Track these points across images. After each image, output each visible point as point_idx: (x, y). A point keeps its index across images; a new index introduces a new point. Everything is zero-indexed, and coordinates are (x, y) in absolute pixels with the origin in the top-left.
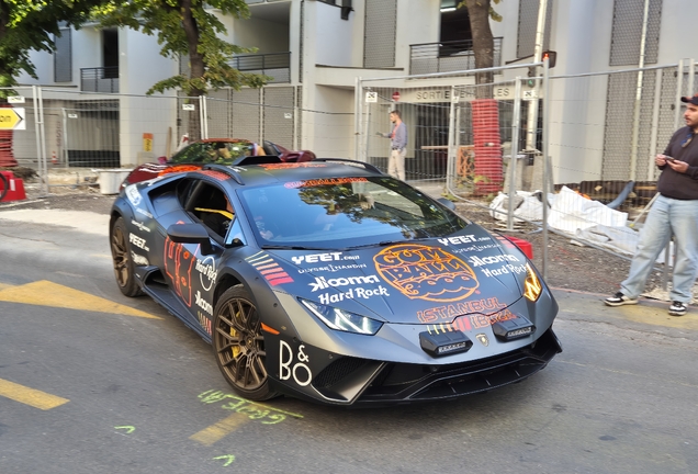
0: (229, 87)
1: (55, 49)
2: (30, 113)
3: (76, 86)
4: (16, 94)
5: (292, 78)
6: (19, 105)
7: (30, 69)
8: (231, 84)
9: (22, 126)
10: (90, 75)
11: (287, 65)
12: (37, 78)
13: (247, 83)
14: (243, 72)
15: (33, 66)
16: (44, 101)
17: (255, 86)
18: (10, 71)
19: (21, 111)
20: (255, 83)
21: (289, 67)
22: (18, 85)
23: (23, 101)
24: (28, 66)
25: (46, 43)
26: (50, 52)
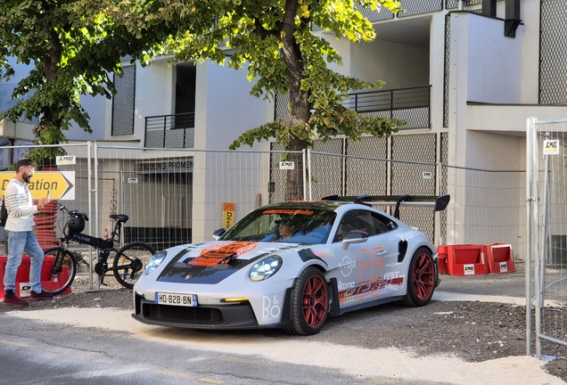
0: (344, 137)
1: (115, 92)
2: (81, 177)
3: (139, 141)
4: (63, 153)
5: (432, 122)
6: (69, 168)
7: (82, 120)
8: (348, 131)
9: (71, 196)
10: (156, 126)
11: (426, 103)
12: (91, 131)
13: (369, 129)
14: (364, 115)
15: (86, 114)
16: (100, 161)
17: (381, 134)
18: (58, 123)
19: (71, 176)
20: (382, 130)
21: (428, 106)
22: (67, 141)
23: (74, 162)
24: (80, 116)
25: (104, 85)
26: (108, 96)
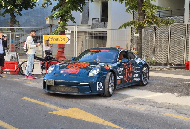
0: (155, 25)
1: (83, 10)
2: (72, 37)
3: (90, 26)
4: (67, 29)
5: (185, 20)
6: (68, 34)
7: (73, 19)
8: (156, 24)
9: (69, 43)
10: (95, 21)
11: (183, 14)
12: (75, 23)
13: (164, 23)
14: (162, 18)
15: (74, 18)
16: (78, 32)
17: (167, 24)
18: (65, 20)
19: (69, 36)
20: (168, 23)
21: (184, 15)
22: (68, 26)
23: (70, 32)
24: (72, 18)
25: (79, 8)
26: (81, 12)
